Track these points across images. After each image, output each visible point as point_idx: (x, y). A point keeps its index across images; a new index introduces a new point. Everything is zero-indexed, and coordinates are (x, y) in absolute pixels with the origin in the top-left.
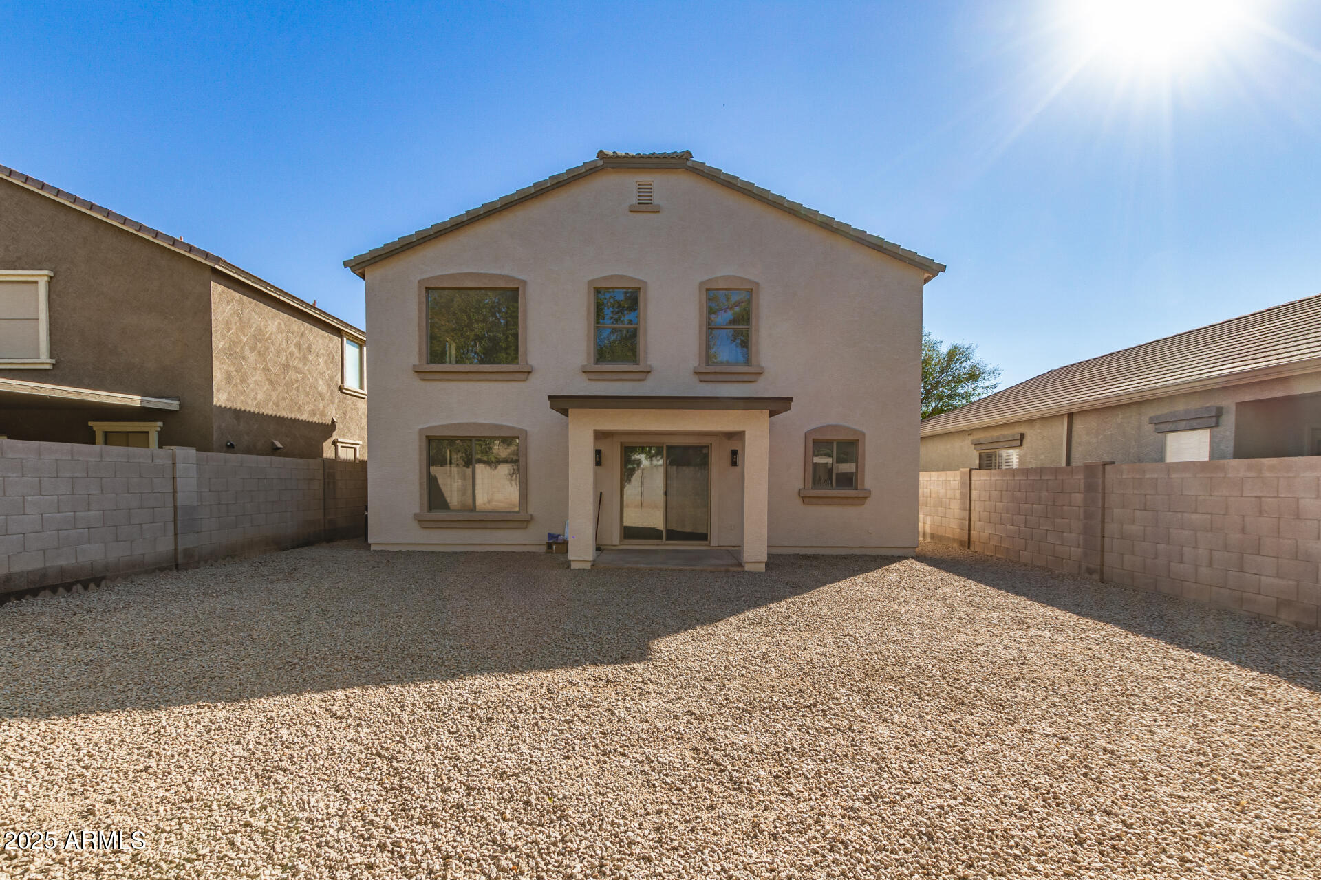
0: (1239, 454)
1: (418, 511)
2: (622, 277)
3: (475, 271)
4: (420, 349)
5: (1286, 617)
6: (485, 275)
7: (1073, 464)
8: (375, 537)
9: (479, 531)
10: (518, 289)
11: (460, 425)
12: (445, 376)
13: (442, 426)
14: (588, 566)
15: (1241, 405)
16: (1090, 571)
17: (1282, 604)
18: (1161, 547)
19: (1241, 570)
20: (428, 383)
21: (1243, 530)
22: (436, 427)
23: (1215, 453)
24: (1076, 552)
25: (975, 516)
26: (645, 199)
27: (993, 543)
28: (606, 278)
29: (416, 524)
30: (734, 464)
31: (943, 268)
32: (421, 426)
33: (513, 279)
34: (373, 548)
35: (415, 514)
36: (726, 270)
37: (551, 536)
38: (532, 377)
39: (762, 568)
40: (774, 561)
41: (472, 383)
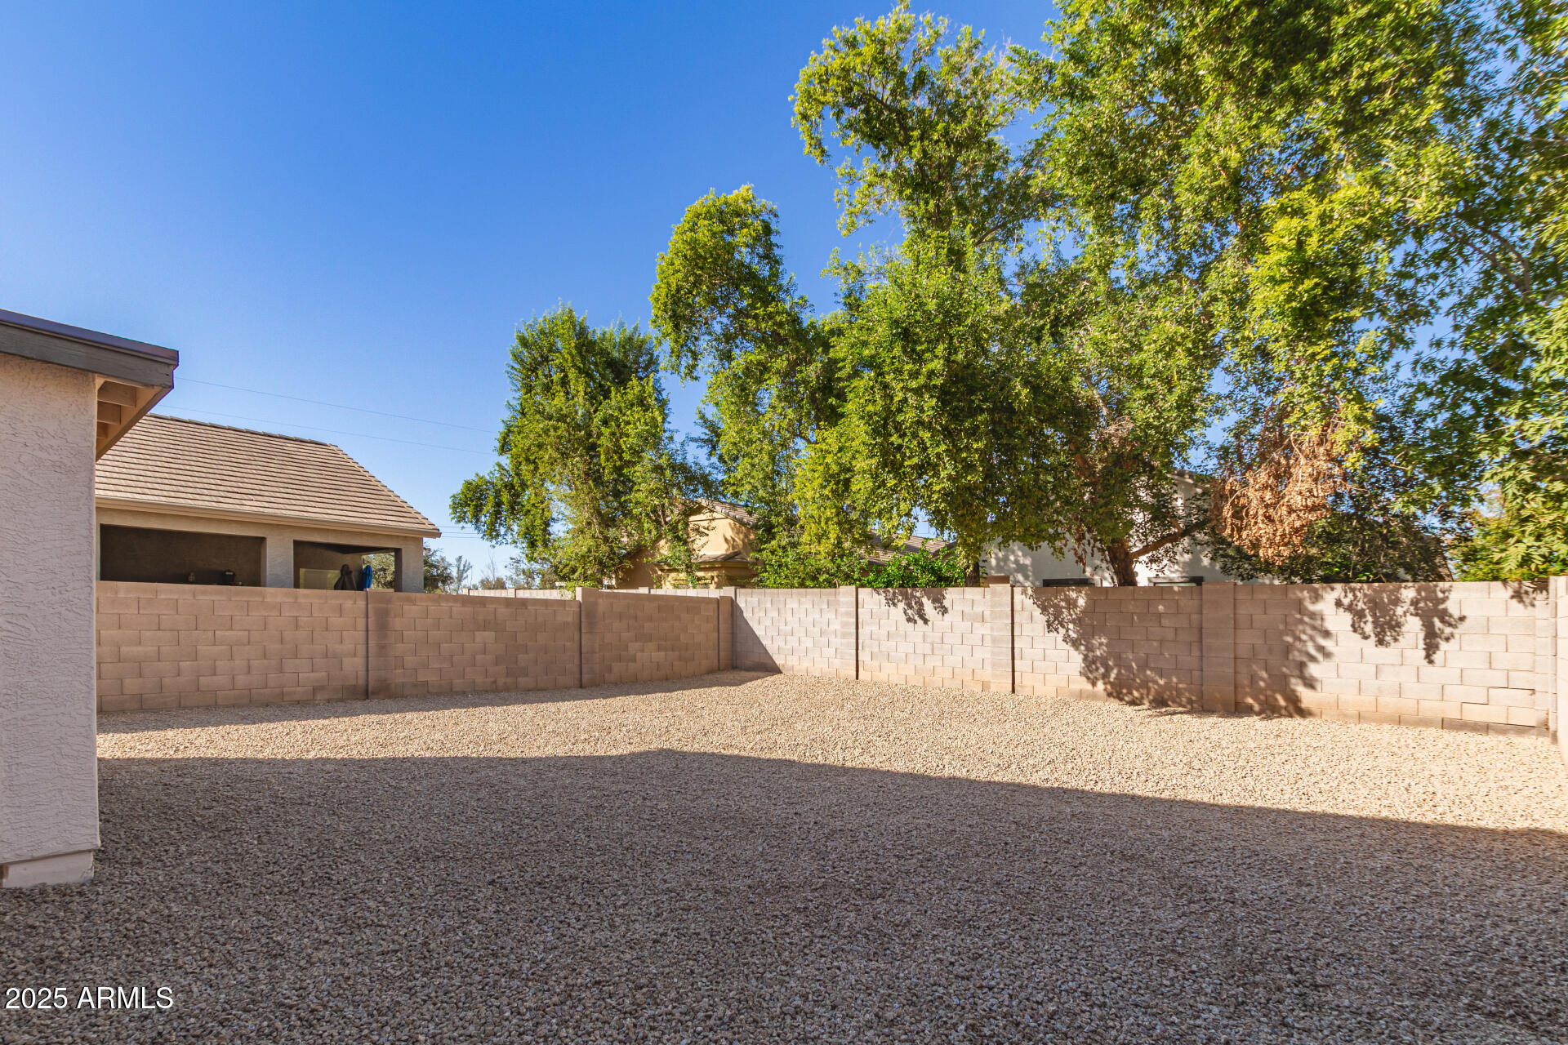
5: (320, 697)
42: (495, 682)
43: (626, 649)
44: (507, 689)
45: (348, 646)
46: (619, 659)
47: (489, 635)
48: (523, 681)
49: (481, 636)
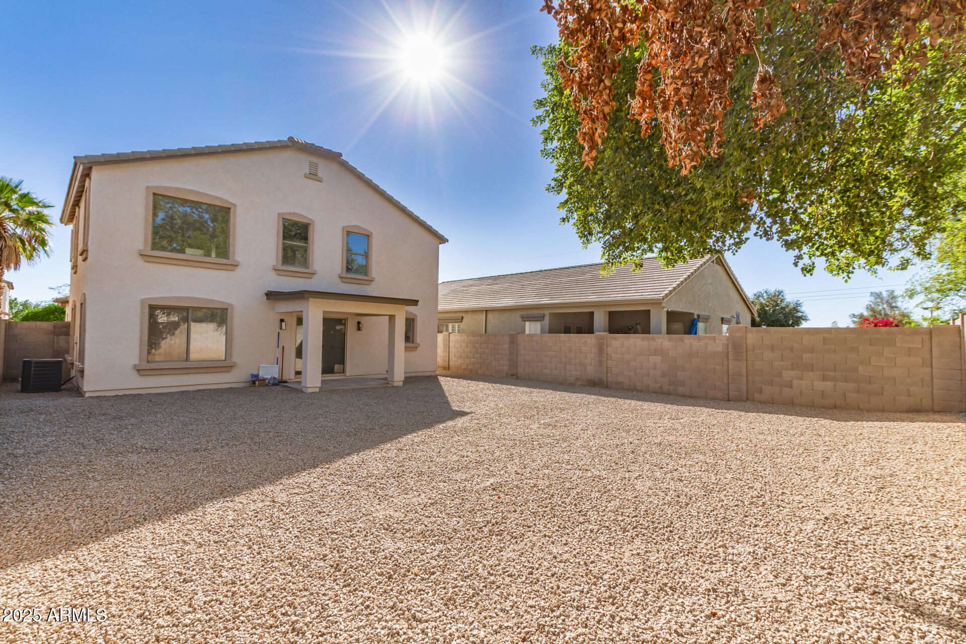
0: (551, 332)
1: (137, 362)
2: (300, 215)
3: (196, 189)
4: (146, 239)
5: (578, 383)
6: (206, 195)
7: (488, 332)
8: (89, 386)
9: (191, 376)
10: (230, 208)
11: (180, 298)
12: (168, 261)
13: (165, 298)
14: (317, 390)
15: (551, 314)
16: (512, 375)
17: (577, 379)
18: (539, 364)
19: (565, 369)
20: (151, 265)
21: (566, 357)
22: (158, 298)
23: (543, 331)
24: (506, 368)
25: (452, 355)
26: (313, 172)
27: (463, 367)
28: (290, 214)
29: (135, 373)
30: (359, 329)
31: (447, 241)
32: (143, 297)
33: (227, 202)
34: (87, 395)
35: (135, 365)
36: (355, 221)
37: (253, 376)
38: (238, 269)
39: (401, 384)
40: (408, 380)
41: (191, 268)
42: (661, 387)
43: (780, 375)
44: (669, 393)
45: (588, 361)
46: (772, 384)
47: (658, 359)
48: (681, 390)
49: (653, 359)
